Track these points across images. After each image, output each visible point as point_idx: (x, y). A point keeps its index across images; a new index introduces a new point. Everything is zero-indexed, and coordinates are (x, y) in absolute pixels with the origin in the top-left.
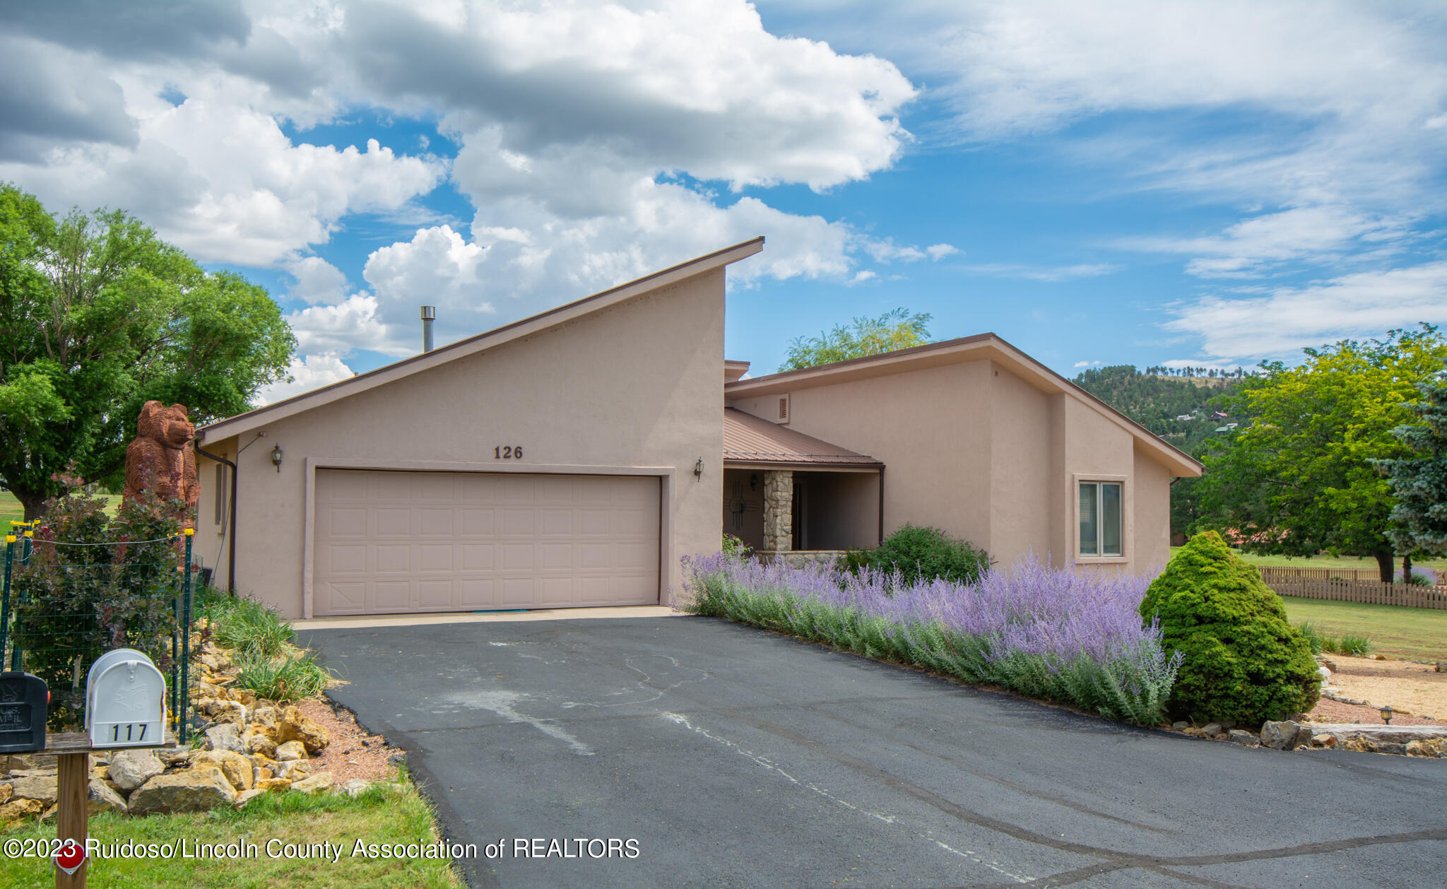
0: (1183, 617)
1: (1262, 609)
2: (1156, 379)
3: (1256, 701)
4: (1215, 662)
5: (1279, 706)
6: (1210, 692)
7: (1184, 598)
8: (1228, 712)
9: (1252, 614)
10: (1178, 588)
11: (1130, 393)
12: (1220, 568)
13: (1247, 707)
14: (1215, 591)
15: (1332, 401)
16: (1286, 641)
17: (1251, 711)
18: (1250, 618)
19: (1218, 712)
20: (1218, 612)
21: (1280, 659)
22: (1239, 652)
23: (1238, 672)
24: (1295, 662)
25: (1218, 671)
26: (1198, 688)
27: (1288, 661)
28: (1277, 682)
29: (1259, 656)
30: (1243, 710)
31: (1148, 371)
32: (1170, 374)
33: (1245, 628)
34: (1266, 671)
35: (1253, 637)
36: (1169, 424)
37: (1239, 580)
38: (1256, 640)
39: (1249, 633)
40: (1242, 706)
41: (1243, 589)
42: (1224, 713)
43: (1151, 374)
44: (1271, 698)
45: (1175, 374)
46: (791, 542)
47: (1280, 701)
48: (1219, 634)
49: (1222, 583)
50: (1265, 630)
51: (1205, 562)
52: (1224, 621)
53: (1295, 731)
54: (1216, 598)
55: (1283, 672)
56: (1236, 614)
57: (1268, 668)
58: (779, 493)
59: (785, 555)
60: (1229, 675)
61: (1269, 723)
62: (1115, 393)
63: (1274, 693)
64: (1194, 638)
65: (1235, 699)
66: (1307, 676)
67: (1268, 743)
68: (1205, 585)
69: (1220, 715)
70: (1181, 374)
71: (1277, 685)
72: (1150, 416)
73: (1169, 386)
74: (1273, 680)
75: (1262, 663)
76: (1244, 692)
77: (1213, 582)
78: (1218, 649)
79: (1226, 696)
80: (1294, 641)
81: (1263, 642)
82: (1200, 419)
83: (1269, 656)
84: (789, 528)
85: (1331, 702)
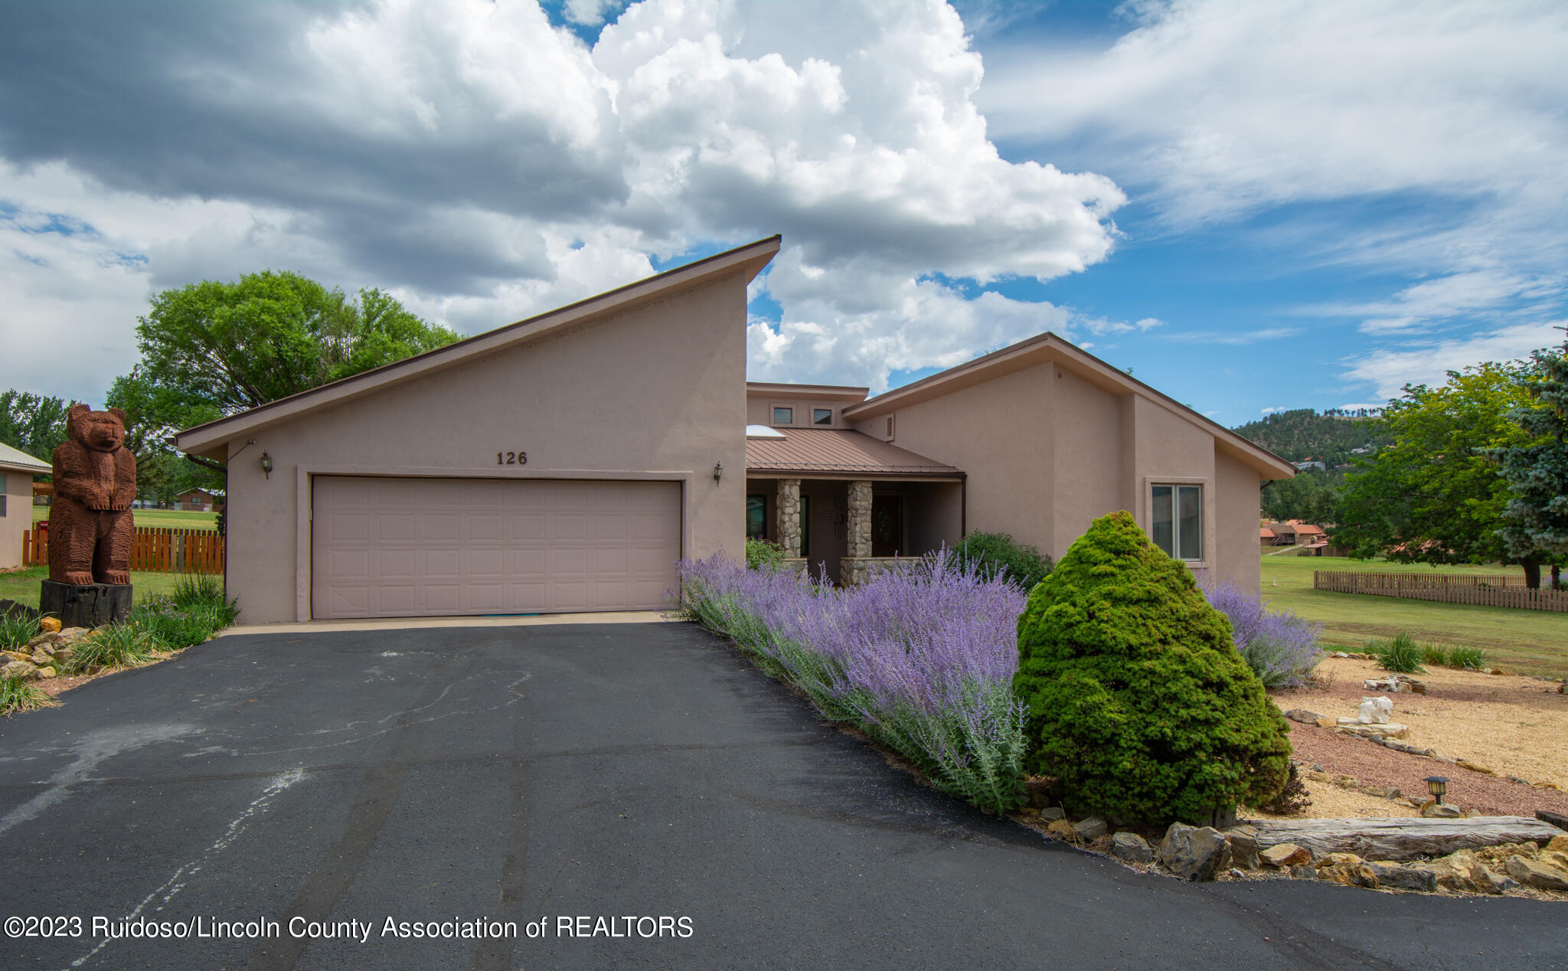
0: (1055, 644)
1: (1184, 633)
2: (1333, 419)
3: (1158, 787)
4: (1091, 721)
5: (1197, 797)
6: (1084, 767)
7: (1059, 614)
8: (1112, 802)
9: (1164, 642)
10: (1058, 598)
11: (1310, 431)
12: (1122, 567)
13: (1141, 796)
14: (1107, 604)
15: (1473, 418)
16: (1220, 686)
17: (1150, 804)
18: (1159, 647)
19: (1097, 802)
20: (1103, 637)
21: (1201, 717)
22: (1135, 703)
23: (1129, 737)
24: (1232, 723)
25: (1094, 735)
26: (1063, 759)
27: (1218, 722)
28: (1195, 757)
29: (1167, 711)
30: (1136, 801)
31: (1326, 413)
32: (1345, 415)
33: (1147, 664)
34: (1176, 739)
35: (1159, 681)
36: (1344, 457)
37: (1149, 586)
38: (1164, 684)
39: (1152, 672)
40: (1134, 795)
41: (1153, 600)
42: (1105, 804)
43: (1328, 415)
44: (1183, 784)
45: (1350, 415)
46: (870, 548)
47: (1200, 788)
48: (1104, 672)
49: (1120, 590)
50: (1181, 668)
51: (1101, 558)
52: (1113, 652)
53: (1213, 848)
54: (1103, 615)
55: (1207, 741)
56: (1133, 640)
57: (1179, 733)
58: (858, 503)
59: (864, 561)
60: (1112, 741)
61: (1179, 827)
62: (1296, 432)
63: (1190, 774)
64: (1063, 679)
65: (1122, 782)
66: (1251, 747)
67: (1171, 863)
68: (1092, 594)
69: (1098, 806)
70: (1355, 415)
71: (1194, 762)
72: (1328, 450)
73: (1344, 425)
74: (1190, 753)
75: (1169, 724)
76: (1137, 772)
77: (1105, 589)
78: (1096, 698)
79: (1109, 776)
80: (1235, 687)
81: (1174, 689)
82: (1373, 451)
83: (1183, 712)
84: (868, 535)
85: (1378, 750)
